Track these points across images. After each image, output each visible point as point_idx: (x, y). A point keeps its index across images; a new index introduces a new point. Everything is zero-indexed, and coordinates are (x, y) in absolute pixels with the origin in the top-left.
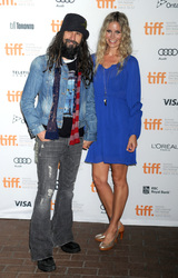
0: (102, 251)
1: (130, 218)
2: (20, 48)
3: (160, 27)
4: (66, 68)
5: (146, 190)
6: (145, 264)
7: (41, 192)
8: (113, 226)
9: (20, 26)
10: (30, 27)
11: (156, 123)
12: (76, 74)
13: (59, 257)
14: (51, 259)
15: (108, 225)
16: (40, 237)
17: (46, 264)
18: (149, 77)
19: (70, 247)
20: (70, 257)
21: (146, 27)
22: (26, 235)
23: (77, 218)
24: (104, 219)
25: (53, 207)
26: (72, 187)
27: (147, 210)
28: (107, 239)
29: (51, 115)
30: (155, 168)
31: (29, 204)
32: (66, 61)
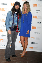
0: (21, 57)
1: (28, 50)
2: (4, 9)
3: (36, 5)
4: (16, 14)
5: (32, 43)
6: (31, 60)
7: (8, 43)
8: (24, 51)
9: (4, 4)
10: (6, 4)
11: (35, 28)
12: (18, 16)
13: (11, 58)
14: (10, 58)
15: (23, 51)
16: (7, 53)
17: (8, 60)
18: (34, 17)
19: (14, 56)
20: (14, 58)
21: (33, 5)
22: (4, 53)
23: (16, 49)
24: (22, 49)
25: (10, 46)
26: (15, 42)
27: (32, 48)
28: (23, 54)
29: (12, 25)
30: (34, 38)
31: (5, 45)
32: (16, 13)
